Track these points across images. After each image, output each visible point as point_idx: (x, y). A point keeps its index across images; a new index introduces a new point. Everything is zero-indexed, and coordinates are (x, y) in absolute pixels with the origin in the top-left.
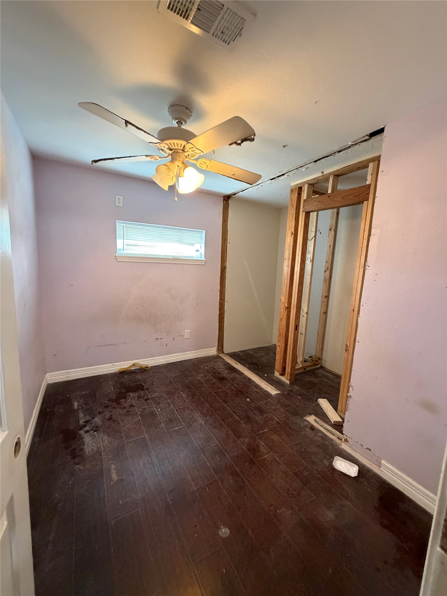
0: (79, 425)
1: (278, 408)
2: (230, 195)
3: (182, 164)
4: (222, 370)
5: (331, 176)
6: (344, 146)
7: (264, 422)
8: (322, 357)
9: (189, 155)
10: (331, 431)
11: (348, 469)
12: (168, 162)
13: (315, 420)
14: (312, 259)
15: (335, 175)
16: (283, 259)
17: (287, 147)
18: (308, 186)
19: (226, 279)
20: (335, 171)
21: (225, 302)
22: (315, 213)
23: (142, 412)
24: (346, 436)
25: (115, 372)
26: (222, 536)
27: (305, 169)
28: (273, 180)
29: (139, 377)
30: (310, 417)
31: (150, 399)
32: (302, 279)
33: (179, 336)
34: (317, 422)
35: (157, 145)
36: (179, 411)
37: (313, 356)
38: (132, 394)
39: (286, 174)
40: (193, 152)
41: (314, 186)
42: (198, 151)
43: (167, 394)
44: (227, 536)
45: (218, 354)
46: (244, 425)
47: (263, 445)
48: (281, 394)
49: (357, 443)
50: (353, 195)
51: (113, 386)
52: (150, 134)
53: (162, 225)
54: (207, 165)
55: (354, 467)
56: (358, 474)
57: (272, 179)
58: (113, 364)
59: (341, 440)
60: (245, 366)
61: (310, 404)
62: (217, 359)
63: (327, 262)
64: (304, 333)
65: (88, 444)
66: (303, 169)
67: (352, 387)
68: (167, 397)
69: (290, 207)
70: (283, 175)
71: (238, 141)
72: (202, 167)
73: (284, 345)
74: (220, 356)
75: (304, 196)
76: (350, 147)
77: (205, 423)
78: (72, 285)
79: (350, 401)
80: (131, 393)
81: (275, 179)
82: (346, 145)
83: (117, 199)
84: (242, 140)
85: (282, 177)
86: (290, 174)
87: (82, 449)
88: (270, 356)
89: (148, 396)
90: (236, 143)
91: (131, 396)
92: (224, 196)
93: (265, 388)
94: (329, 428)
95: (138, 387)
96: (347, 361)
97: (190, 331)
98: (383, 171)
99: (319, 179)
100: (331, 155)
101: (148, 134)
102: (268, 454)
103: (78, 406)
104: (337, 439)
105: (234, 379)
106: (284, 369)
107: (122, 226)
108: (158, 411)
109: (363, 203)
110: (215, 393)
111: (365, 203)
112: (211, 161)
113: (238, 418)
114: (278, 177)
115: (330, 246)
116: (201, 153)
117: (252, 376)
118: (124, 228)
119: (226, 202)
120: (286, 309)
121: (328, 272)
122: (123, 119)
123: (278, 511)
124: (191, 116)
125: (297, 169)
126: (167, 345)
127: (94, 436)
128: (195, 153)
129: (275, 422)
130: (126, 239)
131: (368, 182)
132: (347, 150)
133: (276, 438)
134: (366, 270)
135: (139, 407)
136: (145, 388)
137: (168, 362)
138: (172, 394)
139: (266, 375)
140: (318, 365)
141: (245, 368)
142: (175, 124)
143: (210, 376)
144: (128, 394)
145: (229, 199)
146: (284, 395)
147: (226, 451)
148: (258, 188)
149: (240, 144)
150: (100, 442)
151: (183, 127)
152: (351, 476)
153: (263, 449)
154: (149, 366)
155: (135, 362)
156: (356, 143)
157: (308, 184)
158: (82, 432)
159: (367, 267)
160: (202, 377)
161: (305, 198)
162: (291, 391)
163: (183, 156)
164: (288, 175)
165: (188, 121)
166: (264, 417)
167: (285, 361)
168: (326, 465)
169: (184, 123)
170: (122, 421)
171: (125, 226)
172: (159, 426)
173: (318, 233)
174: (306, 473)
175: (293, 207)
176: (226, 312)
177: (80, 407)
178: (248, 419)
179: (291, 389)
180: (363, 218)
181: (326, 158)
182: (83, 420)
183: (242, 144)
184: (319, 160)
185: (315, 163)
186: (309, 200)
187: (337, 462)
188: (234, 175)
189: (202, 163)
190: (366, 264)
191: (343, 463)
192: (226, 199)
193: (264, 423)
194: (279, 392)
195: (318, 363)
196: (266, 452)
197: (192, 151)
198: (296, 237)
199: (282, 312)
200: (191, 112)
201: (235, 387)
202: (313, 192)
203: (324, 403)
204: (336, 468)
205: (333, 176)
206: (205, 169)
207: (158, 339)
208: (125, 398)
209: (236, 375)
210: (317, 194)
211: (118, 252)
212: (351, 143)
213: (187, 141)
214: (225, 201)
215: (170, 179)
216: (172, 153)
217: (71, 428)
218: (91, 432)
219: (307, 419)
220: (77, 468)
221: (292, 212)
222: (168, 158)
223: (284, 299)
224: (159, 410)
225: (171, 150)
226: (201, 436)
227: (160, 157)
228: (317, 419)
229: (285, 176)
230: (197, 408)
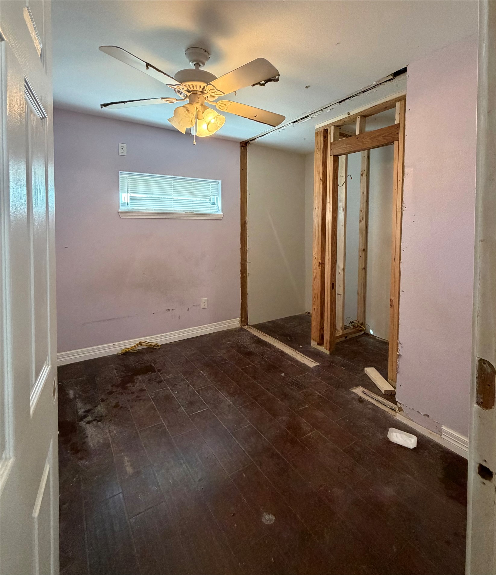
0: (78, 416)
1: (319, 381)
2: (249, 140)
3: (201, 107)
4: (248, 343)
5: (357, 117)
6: (369, 86)
7: (304, 397)
8: (364, 322)
9: (208, 97)
10: (383, 402)
11: (405, 440)
12: (186, 104)
13: (363, 392)
14: (344, 208)
15: (361, 116)
16: (312, 209)
17: (309, 87)
18: (334, 128)
19: (248, 236)
20: (361, 112)
21: (248, 263)
22: (344, 156)
23: (156, 397)
24: (400, 404)
25: (117, 353)
26: (266, 523)
27: (330, 110)
28: (296, 123)
29: (147, 357)
30: (358, 388)
31: (164, 381)
32: (335, 229)
33: (194, 305)
34: (366, 394)
35: (176, 87)
36: (201, 392)
37: (355, 322)
38: (140, 378)
39: (310, 116)
40: (213, 94)
41: (340, 128)
42: (218, 93)
43: (184, 375)
44: (271, 523)
45: (242, 327)
46: (280, 402)
47: (305, 422)
48: (321, 366)
49: (413, 411)
50: (382, 136)
51: (116, 369)
52: (169, 76)
53: (172, 175)
54: (227, 107)
55: (412, 438)
56: (417, 445)
57: (294, 122)
58: (115, 343)
59: (395, 410)
60: (276, 338)
61: (356, 375)
62: (241, 332)
63: (361, 211)
64: (342, 294)
65: (93, 436)
66: (328, 110)
67: (401, 344)
68: (184, 378)
69: (316, 151)
70: (306, 117)
71: (261, 81)
72: (222, 109)
73: (320, 308)
74: (245, 328)
75: (331, 138)
76: (374, 87)
77: (234, 404)
78: (66, 247)
79: (401, 361)
80: (139, 376)
81: (298, 122)
82: (371, 85)
83: (120, 147)
84: (266, 80)
85: (306, 120)
86: (314, 116)
87: (84, 443)
88: (304, 325)
89: (161, 378)
90: (259, 83)
91: (140, 379)
92: (241, 143)
93: (301, 361)
94: (380, 399)
95: (148, 369)
96: (393, 317)
97: (208, 299)
98: (410, 110)
99: (345, 120)
100: (356, 95)
101: (168, 76)
102: (311, 431)
103: (75, 394)
104: (390, 410)
105: (263, 354)
106: (322, 337)
107: (126, 177)
108: (175, 394)
109: (394, 143)
110: (242, 369)
111: (396, 143)
112: (231, 103)
113: (272, 395)
114: (302, 119)
115: (363, 193)
116: (222, 94)
117: (285, 348)
118: (128, 179)
119: (244, 148)
120: (319, 266)
121: (363, 222)
122: (144, 61)
123: (329, 491)
124: (210, 58)
125: (321, 110)
126: (179, 318)
127: (99, 427)
128: (215, 94)
129: (317, 397)
130: (130, 192)
131: (397, 122)
132: (371, 90)
133: (319, 414)
134: (403, 212)
135: (151, 391)
136: (156, 369)
137: (181, 339)
138: (190, 374)
139: (301, 346)
140: (361, 331)
141: (276, 340)
142: (192, 66)
143: (234, 351)
144: (135, 377)
145: (247, 145)
146: (325, 366)
147: (261, 432)
148: (280, 132)
149: (263, 85)
150: (107, 432)
151: (200, 69)
152: (410, 448)
153: (305, 427)
154: (160, 344)
155: (142, 340)
156: (380, 83)
157: (334, 126)
158: (82, 423)
159: (404, 209)
160: (225, 353)
161: (332, 141)
162: (332, 362)
163: (201, 98)
164: (312, 117)
165: (206, 63)
166: (303, 392)
167: (322, 327)
168: (380, 439)
169: (201, 65)
170: (131, 407)
171: (129, 177)
172: (179, 410)
173: (349, 178)
174: (358, 449)
175: (319, 151)
176: (249, 275)
177: (77, 396)
178: (286, 396)
179: (332, 360)
180: (395, 159)
181: (352, 99)
182: (83, 410)
183: (265, 85)
184: (344, 100)
185: (340, 103)
186: (336, 142)
187: (393, 434)
188: (256, 116)
189: (221, 105)
190: (403, 205)
191: (398, 435)
192: (243, 146)
193: (304, 399)
194: (318, 364)
195: (361, 328)
196: (309, 429)
197: (212, 92)
198: (325, 184)
199: (315, 270)
200: (209, 54)
201: (266, 361)
202: (340, 135)
203: (372, 372)
204: (391, 440)
205: (360, 118)
206: (224, 111)
207: (169, 310)
208: (133, 382)
209: (265, 347)
210: (344, 136)
211: (121, 207)
212: (376, 83)
213: (207, 83)
214: (242, 147)
215: (189, 122)
216: (190, 95)
217: (69, 420)
218: (95, 422)
219: (354, 391)
220: (81, 464)
221: (318, 157)
222: (186, 100)
223: (316, 253)
224: (176, 392)
225: (189, 92)
226: (230, 417)
227: (177, 100)
228: (366, 391)
229: (309, 118)
230: (222, 387)
